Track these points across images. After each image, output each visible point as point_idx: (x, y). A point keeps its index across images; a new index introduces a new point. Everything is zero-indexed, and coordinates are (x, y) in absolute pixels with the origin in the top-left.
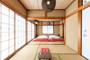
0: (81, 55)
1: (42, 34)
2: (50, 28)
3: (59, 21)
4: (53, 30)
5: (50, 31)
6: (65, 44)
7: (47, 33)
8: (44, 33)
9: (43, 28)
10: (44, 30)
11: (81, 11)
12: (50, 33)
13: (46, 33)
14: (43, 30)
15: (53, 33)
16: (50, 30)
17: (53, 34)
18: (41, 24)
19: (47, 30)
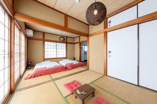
0: (107, 75)
1: (45, 60)
2: (60, 47)
3: (74, 38)
4: (65, 50)
5: (60, 53)
6: (88, 69)
7: (55, 57)
8: (49, 57)
9: (46, 46)
10: (49, 50)
11: (107, 32)
12: (60, 57)
13: (52, 57)
14: (46, 50)
15: (65, 56)
16: (60, 50)
17: (66, 58)
18: (42, 38)
19: (55, 50)
